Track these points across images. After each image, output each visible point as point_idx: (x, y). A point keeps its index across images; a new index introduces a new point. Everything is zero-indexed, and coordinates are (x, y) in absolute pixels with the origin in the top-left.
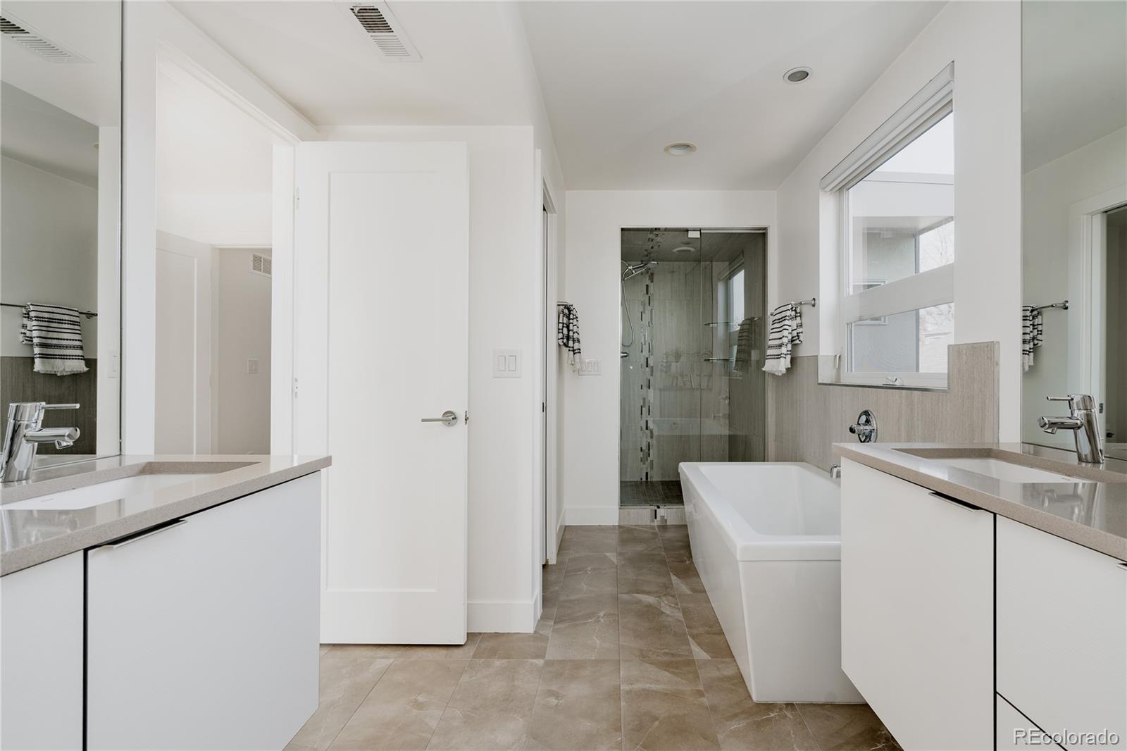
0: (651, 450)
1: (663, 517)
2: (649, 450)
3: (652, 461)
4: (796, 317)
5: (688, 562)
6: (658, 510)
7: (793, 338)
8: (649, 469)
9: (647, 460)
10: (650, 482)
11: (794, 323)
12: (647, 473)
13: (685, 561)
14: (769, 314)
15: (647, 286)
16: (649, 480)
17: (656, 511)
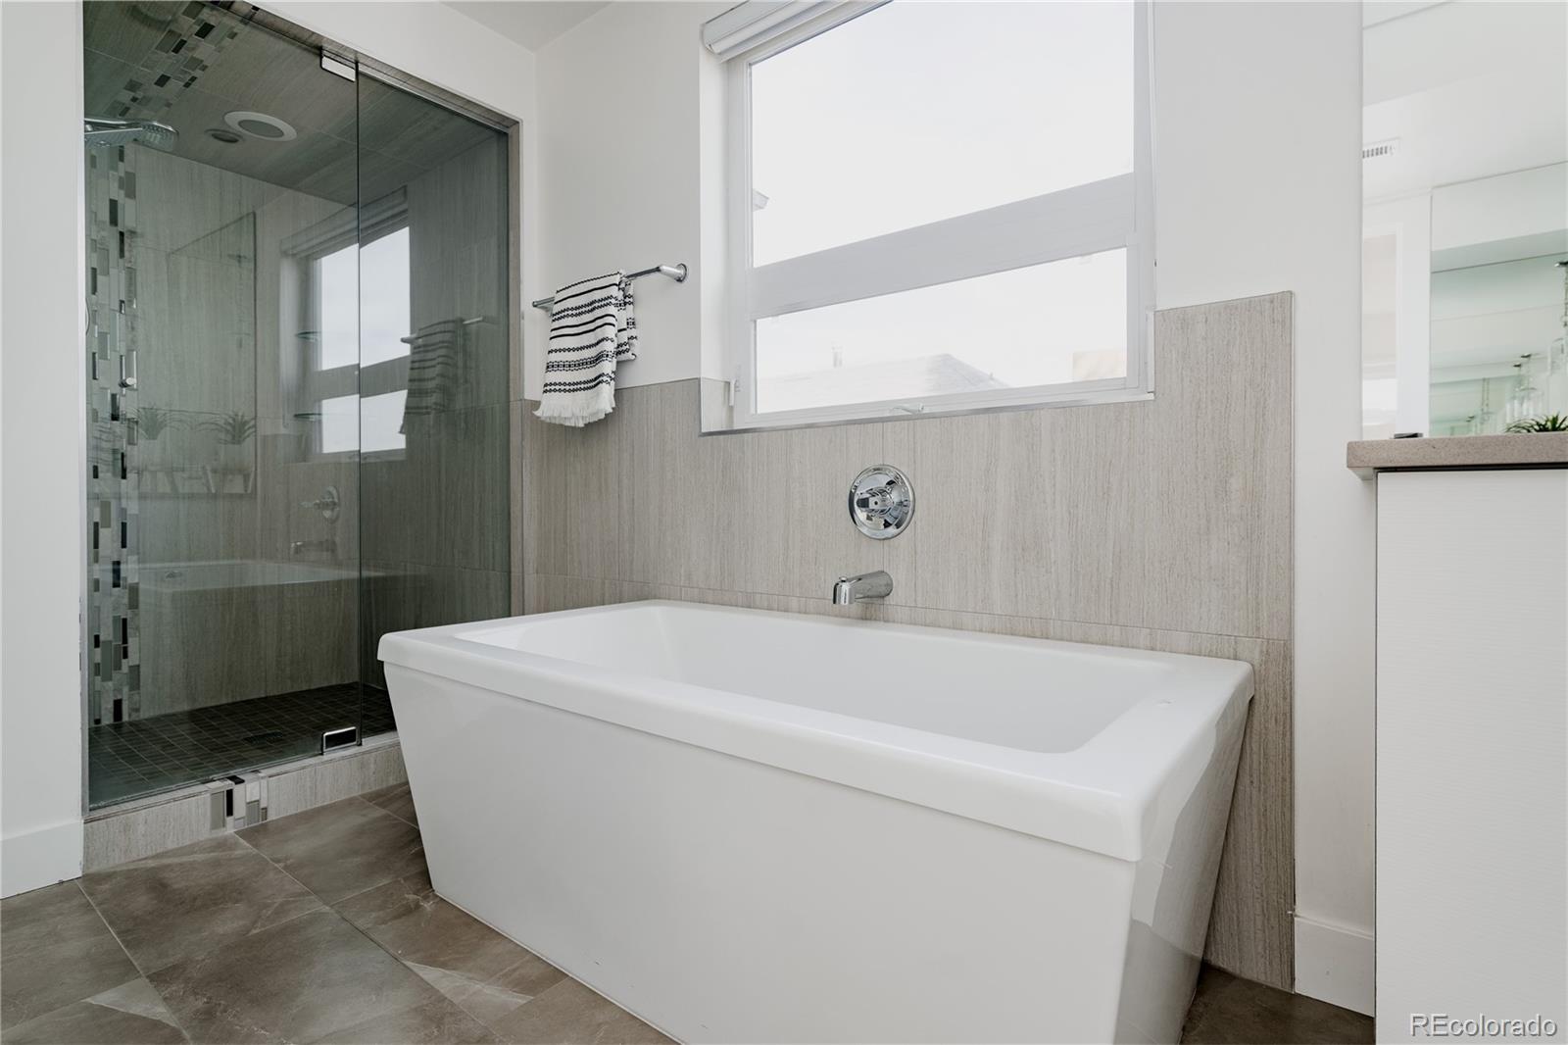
0: (130, 640)
1: (253, 805)
2: (125, 640)
3: (135, 670)
4: (625, 304)
5: (428, 906)
6: (238, 790)
7: (619, 346)
8: (126, 689)
9: (118, 667)
10: (131, 724)
11: (622, 316)
12: (118, 704)
13: (418, 906)
14: (526, 306)
15: (113, 204)
16: (125, 718)
17: (230, 793)
